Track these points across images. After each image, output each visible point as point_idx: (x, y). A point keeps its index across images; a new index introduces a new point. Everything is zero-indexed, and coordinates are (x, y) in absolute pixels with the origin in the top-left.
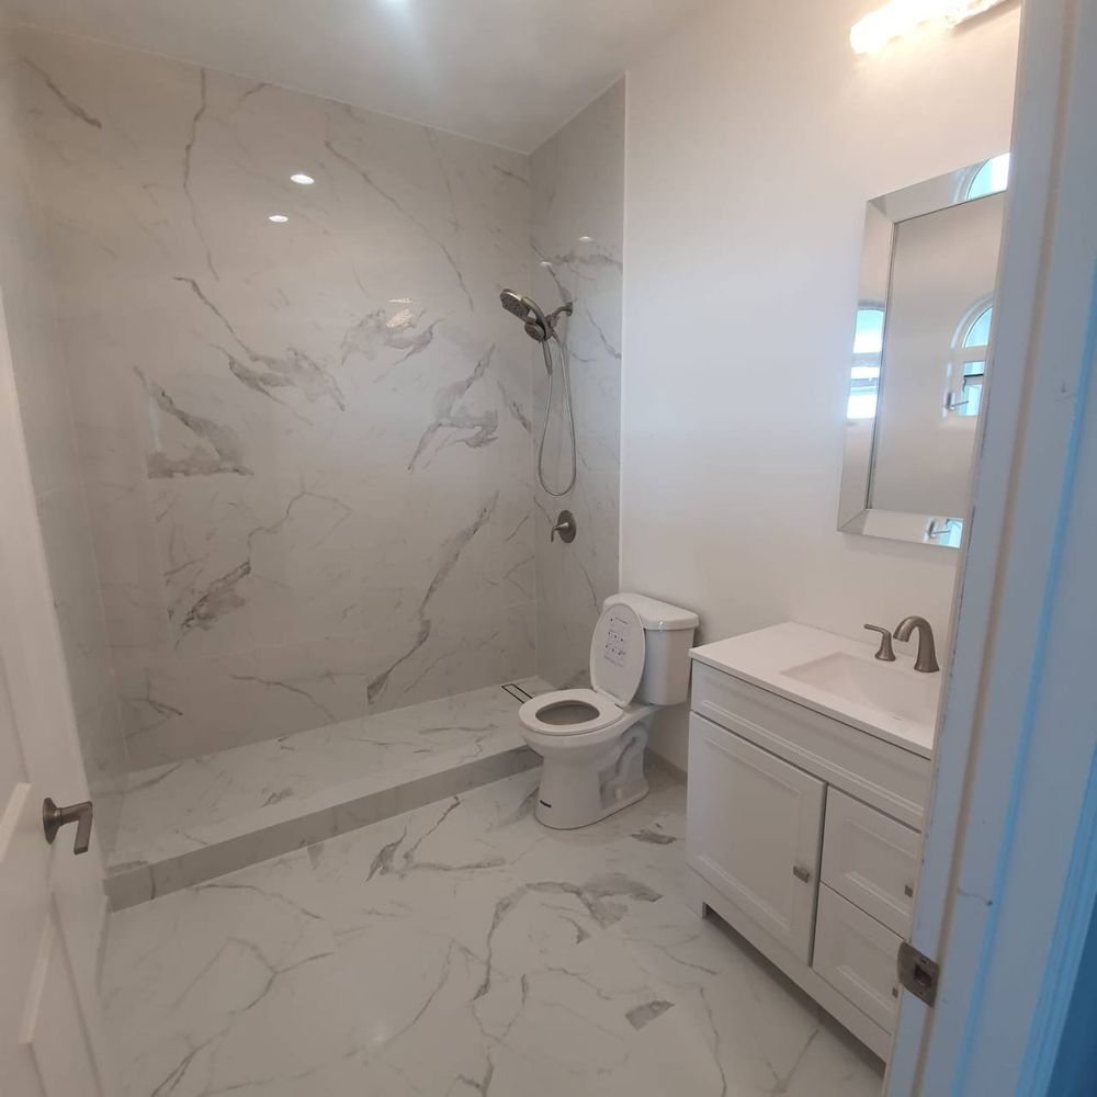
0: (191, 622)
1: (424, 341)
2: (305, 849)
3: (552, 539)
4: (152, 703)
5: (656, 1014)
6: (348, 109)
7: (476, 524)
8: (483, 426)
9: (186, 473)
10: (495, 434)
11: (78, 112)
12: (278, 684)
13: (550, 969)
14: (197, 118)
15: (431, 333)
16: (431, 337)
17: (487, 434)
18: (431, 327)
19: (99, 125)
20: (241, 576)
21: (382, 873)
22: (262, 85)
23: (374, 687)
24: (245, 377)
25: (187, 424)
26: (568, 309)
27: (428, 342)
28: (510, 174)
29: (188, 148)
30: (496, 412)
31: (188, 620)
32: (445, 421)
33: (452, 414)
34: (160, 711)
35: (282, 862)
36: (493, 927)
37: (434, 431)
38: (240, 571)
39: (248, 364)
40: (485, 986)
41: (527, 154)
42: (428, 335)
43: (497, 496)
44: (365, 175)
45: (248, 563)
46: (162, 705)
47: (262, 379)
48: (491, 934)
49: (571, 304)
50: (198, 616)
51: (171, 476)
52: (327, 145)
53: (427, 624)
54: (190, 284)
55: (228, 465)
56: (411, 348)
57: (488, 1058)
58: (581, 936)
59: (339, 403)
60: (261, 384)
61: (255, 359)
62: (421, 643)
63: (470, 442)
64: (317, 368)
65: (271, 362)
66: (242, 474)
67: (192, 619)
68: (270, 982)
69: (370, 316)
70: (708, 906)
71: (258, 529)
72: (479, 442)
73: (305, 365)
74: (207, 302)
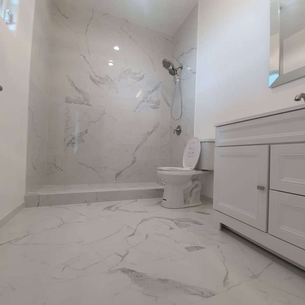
0: (69, 144)
1: (141, 78)
2: (87, 204)
3: (174, 133)
4: (55, 165)
5: (198, 249)
6: (127, 21)
7: (152, 131)
8: (156, 103)
9: (75, 103)
10: (159, 106)
11: (64, 16)
12: (90, 167)
13: (158, 234)
14: (91, 19)
15: (143, 76)
16: (144, 77)
17: (157, 106)
18: (144, 75)
19: (68, 18)
20: (85, 134)
21: (107, 210)
22: (107, 14)
23: (117, 175)
24: (93, 80)
25: (77, 90)
26: (181, 68)
27: (142, 79)
28: (168, 40)
29: (88, 26)
30: (160, 100)
31: (69, 143)
32: (145, 100)
33: (147, 99)
34: (57, 168)
35: (79, 205)
36: (140, 223)
37: (142, 102)
38: (85, 132)
39: (95, 77)
40: (133, 235)
41: (173, 35)
42: (143, 77)
43: (159, 124)
44: (130, 36)
45: (87, 130)
46: (57, 166)
47: (97, 82)
48: (139, 224)
49: (182, 66)
50: (72, 142)
51: (71, 103)
52: (121, 28)
53: (135, 158)
54: (83, 56)
55: (86, 103)
56: (138, 80)
57: (128, 250)
58: (171, 229)
59: (117, 91)
60: (97, 83)
61: (96, 77)
62: (133, 164)
63: (152, 107)
64: (112, 81)
65: (100, 78)
66: (89, 106)
67: (70, 143)
68: (61, 225)
69: (128, 70)
70: (222, 224)
71: (91, 121)
72: (155, 108)
73: (109, 80)
74: (86, 61)
